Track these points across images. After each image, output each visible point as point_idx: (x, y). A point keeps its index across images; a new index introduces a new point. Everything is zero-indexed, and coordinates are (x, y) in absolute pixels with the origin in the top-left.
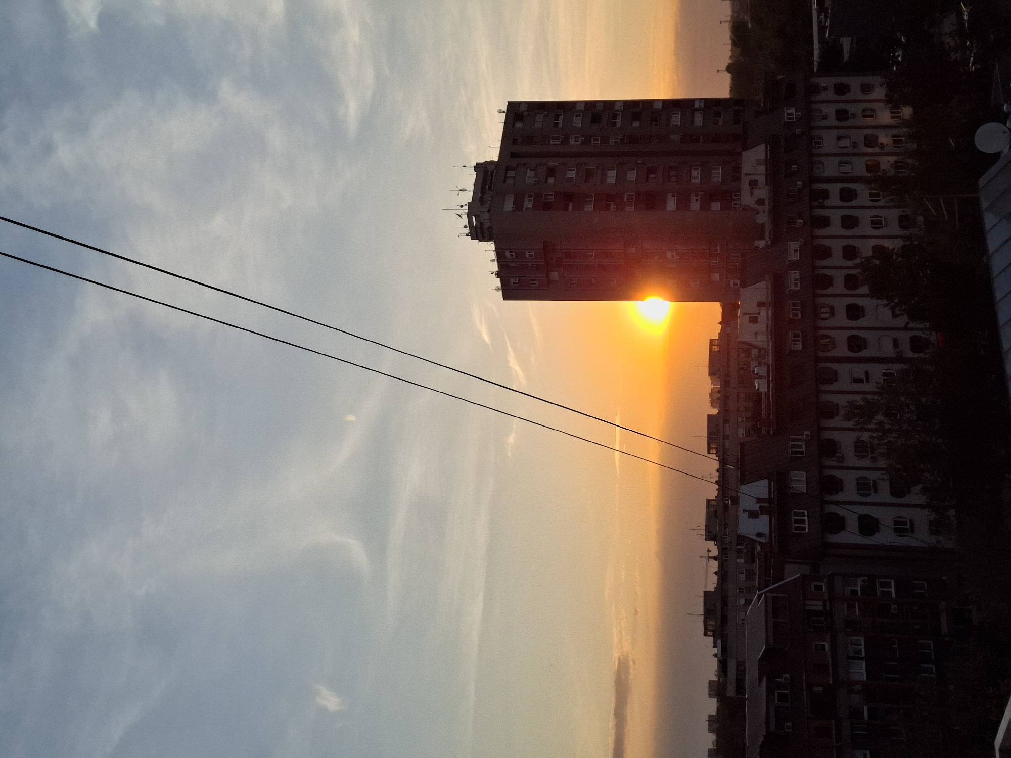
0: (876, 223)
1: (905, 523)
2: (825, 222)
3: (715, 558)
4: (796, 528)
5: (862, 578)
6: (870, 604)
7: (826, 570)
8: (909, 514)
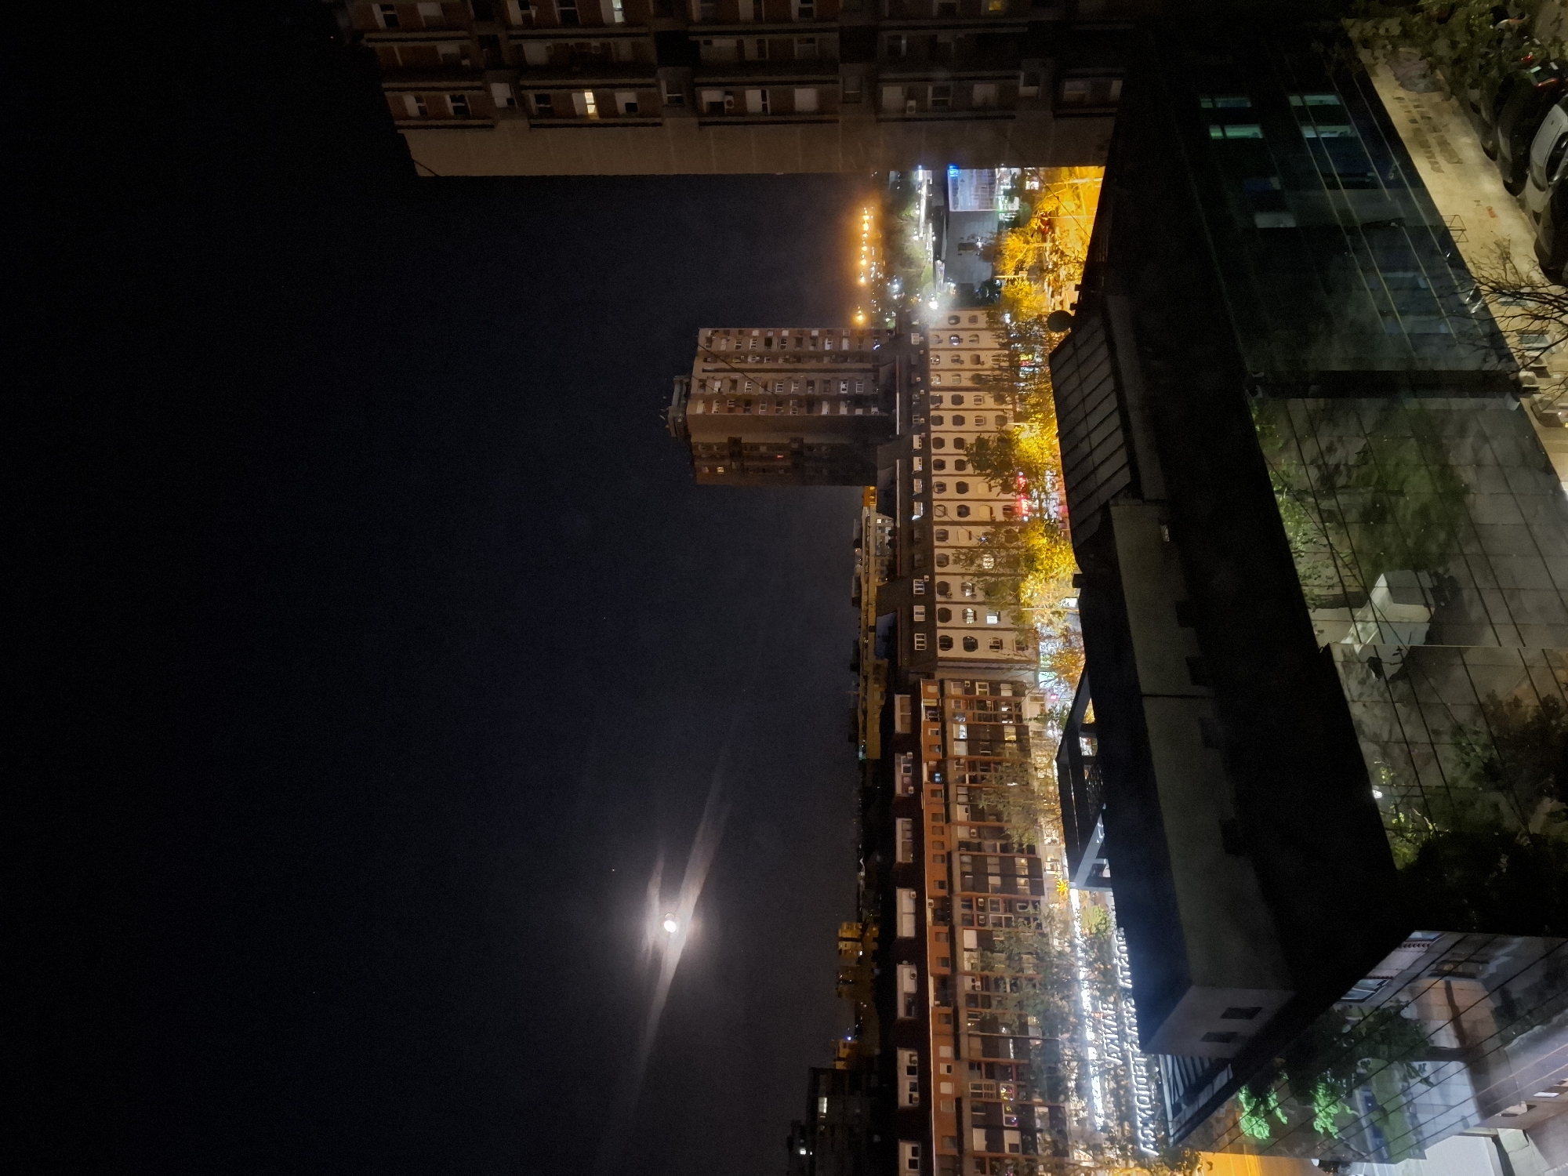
0: (979, 421)
1: (997, 642)
2: (940, 421)
4: (918, 647)
5: (966, 682)
6: (971, 700)
7: (938, 675)
8: (1000, 635)
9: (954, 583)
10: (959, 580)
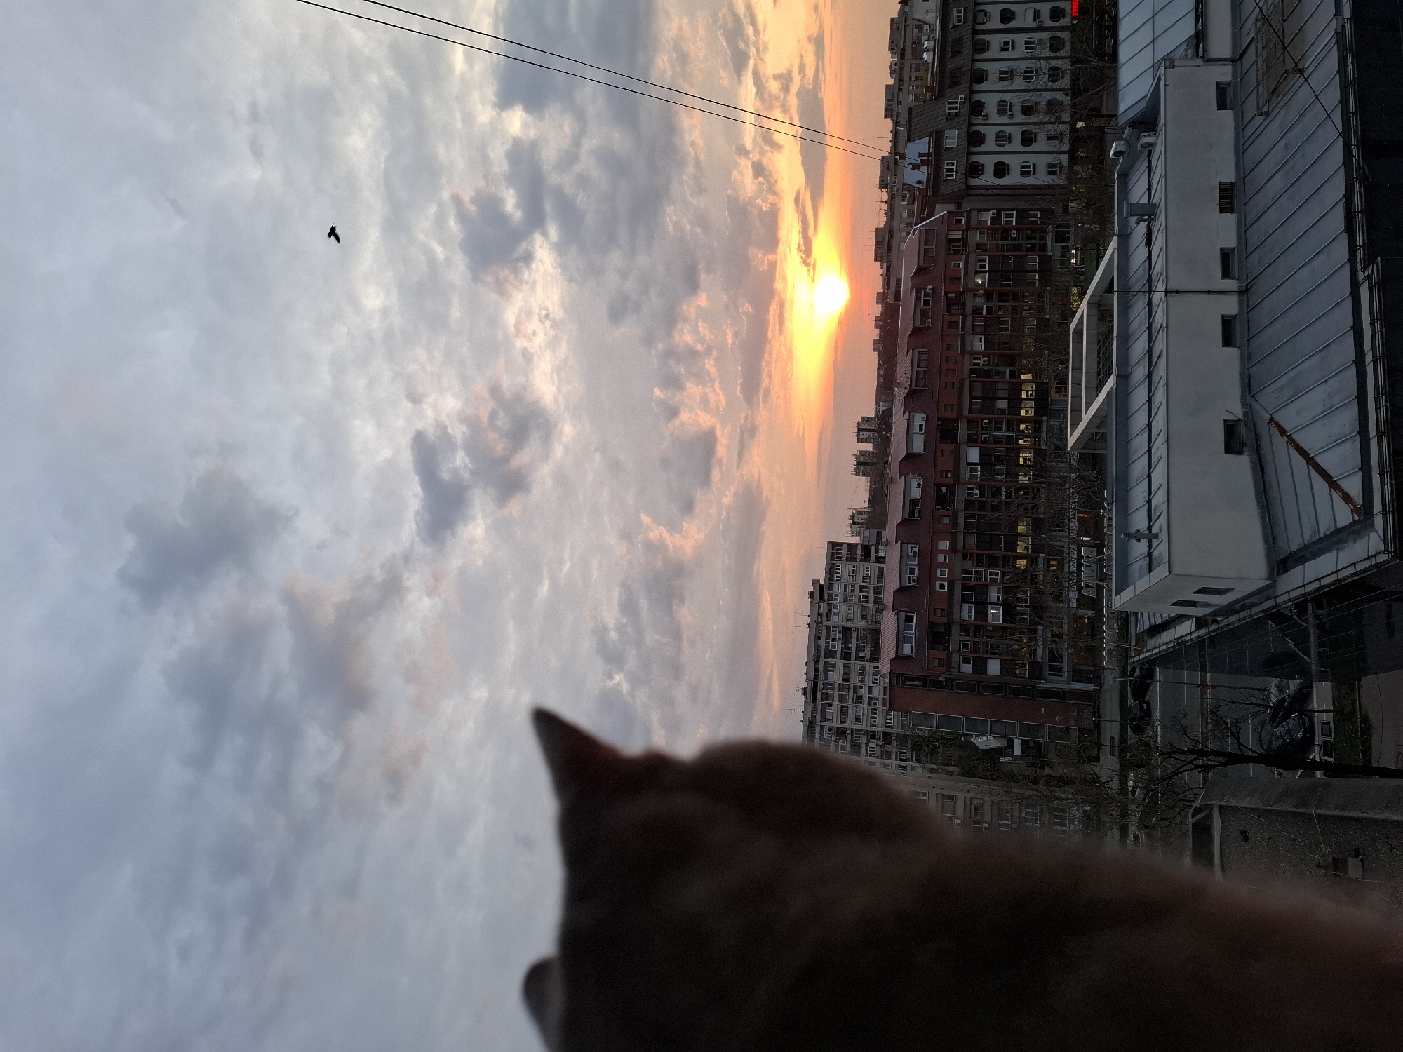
1: (1029, 167)
3: (886, 202)
4: (947, 176)
5: (992, 211)
6: (996, 230)
7: (966, 207)
8: (1032, 159)
9: (991, 102)
10: (998, 97)
